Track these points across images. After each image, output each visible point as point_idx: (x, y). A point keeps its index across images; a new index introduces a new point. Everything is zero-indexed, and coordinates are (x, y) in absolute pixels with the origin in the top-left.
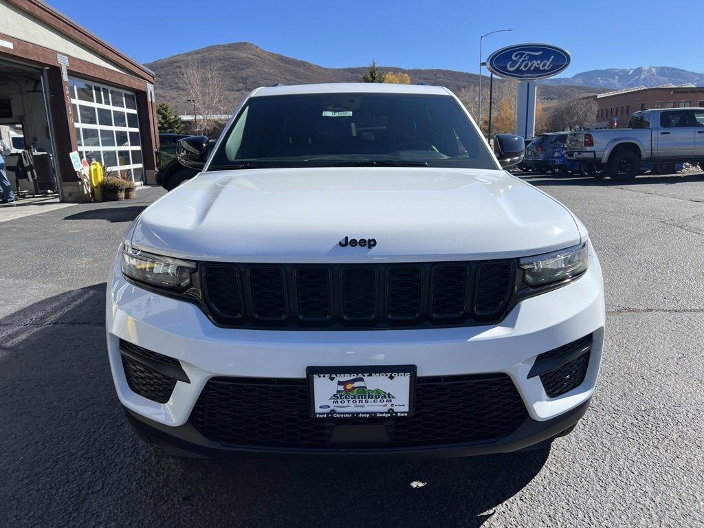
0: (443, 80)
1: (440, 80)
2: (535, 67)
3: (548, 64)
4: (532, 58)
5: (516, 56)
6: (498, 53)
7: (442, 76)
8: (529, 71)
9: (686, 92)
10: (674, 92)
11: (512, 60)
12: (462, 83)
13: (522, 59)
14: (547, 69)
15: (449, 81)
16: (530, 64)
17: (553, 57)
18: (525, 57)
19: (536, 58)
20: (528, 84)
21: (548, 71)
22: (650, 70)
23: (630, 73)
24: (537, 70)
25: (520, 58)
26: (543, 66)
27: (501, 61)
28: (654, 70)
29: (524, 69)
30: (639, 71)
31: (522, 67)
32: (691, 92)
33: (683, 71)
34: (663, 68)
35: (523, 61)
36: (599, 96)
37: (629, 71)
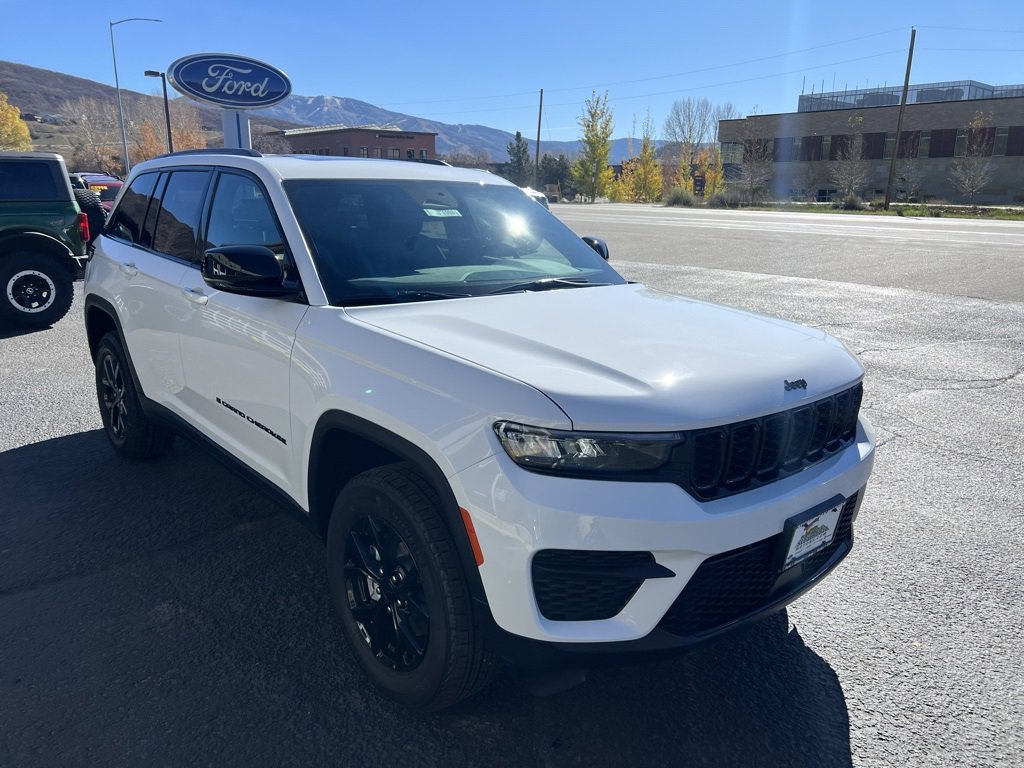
0: (16, 80)
1: (8, 79)
2: (244, 90)
3: (262, 88)
4: (238, 77)
5: (214, 70)
6: (186, 62)
7: (11, 73)
8: (235, 96)
9: (392, 137)
10: (380, 136)
11: (208, 76)
12: (52, 90)
13: (223, 76)
14: (261, 96)
15: (26, 84)
16: (236, 86)
17: (267, 79)
18: (227, 75)
19: (245, 78)
20: (238, 116)
21: (263, 99)
22: (333, 101)
23: (310, 102)
24: (247, 96)
25: (220, 74)
26: (256, 91)
27: (192, 73)
28: (338, 101)
29: (228, 92)
30: (319, 100)
31: (225, 89)
32: (398, 137)
33: (372, 106)
34: (348, 100)
35: (225, 80)
36: (288, 132)
37: (308, 101)
